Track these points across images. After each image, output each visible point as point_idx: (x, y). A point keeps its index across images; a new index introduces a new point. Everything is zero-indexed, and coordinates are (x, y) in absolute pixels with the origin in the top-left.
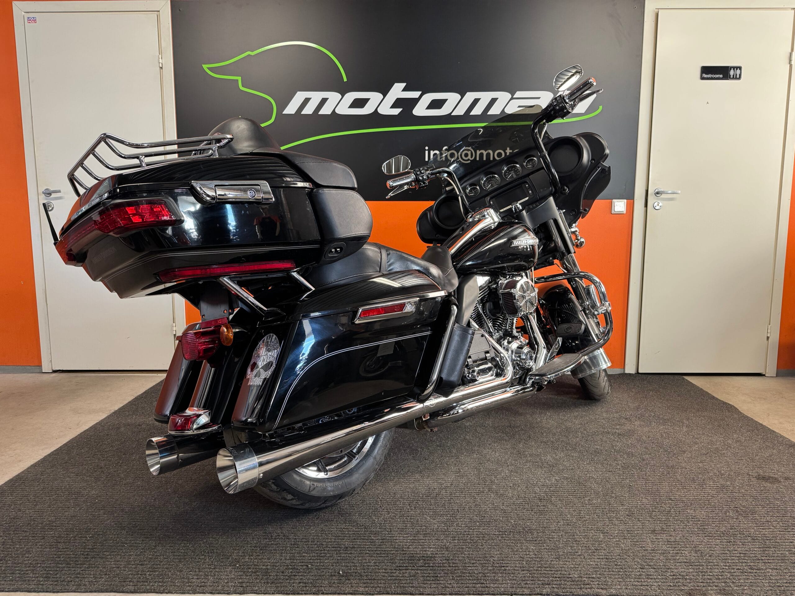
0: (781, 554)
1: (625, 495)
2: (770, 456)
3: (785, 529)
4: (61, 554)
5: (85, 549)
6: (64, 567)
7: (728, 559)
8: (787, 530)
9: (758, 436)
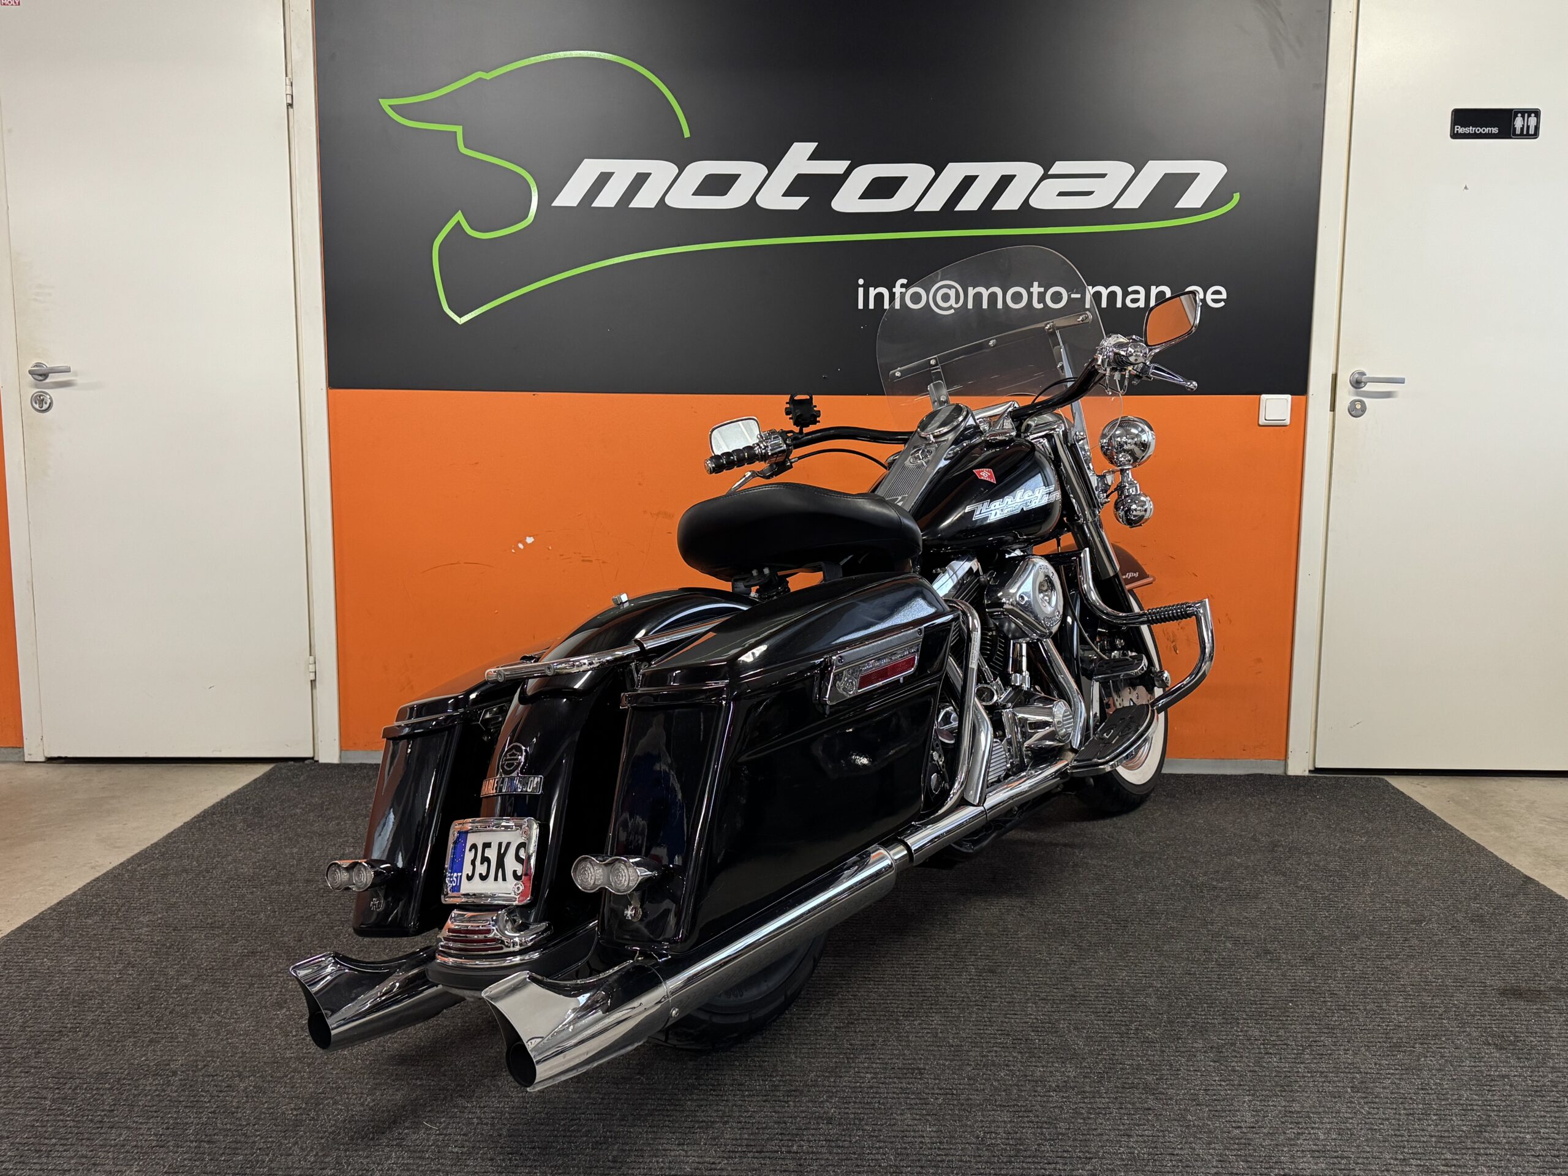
0: (1516, 1138)
1: (1213, 1021)
2: (1540, 947)
3: (1537, 1091)
4: (48, 1121)
5: (96, 1112)
6: (55, 1145)
7: (1404, 1147)
8: (1538, 1094)
9: (1524, 905)
